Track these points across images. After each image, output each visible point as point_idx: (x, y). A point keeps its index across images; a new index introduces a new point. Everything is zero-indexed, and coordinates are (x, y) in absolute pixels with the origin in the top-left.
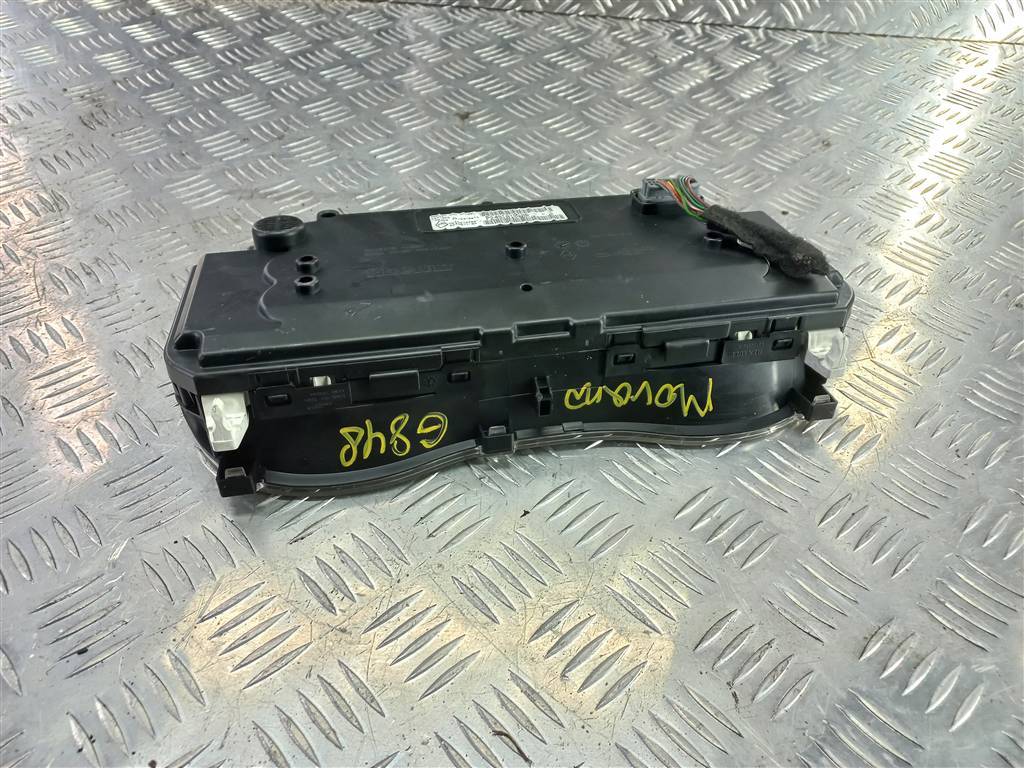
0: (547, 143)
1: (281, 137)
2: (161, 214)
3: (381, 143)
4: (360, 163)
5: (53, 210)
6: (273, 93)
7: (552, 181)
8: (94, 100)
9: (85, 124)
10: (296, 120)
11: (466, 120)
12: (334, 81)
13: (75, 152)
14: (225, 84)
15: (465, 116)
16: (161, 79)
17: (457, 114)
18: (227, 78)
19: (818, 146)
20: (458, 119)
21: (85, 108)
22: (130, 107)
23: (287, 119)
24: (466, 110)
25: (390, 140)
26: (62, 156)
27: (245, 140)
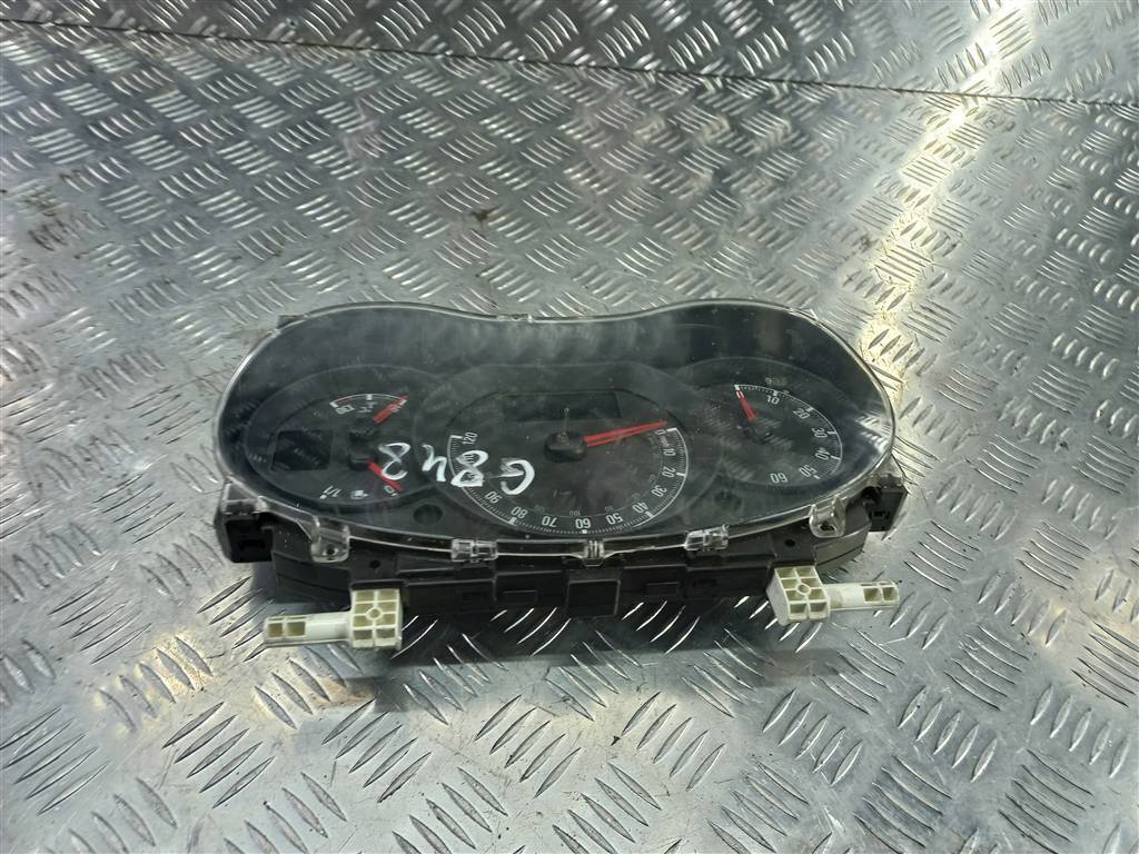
0: (576, 251)
1: (278, 254)
2: (157, 370)
3: (394, 256)
4: (375, 287)
5: (26, 372)
6: (258, 189)
7: (588, 303)
8: (44, 207)
9: (39, 242)
10: (292, 228)
11: (484, 222)
12: (325, 170)
13: (34, 284)
14: (197, 177)
15: (482, 216)
16: (119, 171)
17: (473, 214)
18: (198, 167)
19: (857, 247)
20: (474, 219)
21: (35, 219)
22: (89, 215)
23: (281, 227)
24: (482, 208)
25: (403, 254)
26: (20, 290)
27: (236, 259)
